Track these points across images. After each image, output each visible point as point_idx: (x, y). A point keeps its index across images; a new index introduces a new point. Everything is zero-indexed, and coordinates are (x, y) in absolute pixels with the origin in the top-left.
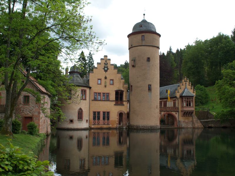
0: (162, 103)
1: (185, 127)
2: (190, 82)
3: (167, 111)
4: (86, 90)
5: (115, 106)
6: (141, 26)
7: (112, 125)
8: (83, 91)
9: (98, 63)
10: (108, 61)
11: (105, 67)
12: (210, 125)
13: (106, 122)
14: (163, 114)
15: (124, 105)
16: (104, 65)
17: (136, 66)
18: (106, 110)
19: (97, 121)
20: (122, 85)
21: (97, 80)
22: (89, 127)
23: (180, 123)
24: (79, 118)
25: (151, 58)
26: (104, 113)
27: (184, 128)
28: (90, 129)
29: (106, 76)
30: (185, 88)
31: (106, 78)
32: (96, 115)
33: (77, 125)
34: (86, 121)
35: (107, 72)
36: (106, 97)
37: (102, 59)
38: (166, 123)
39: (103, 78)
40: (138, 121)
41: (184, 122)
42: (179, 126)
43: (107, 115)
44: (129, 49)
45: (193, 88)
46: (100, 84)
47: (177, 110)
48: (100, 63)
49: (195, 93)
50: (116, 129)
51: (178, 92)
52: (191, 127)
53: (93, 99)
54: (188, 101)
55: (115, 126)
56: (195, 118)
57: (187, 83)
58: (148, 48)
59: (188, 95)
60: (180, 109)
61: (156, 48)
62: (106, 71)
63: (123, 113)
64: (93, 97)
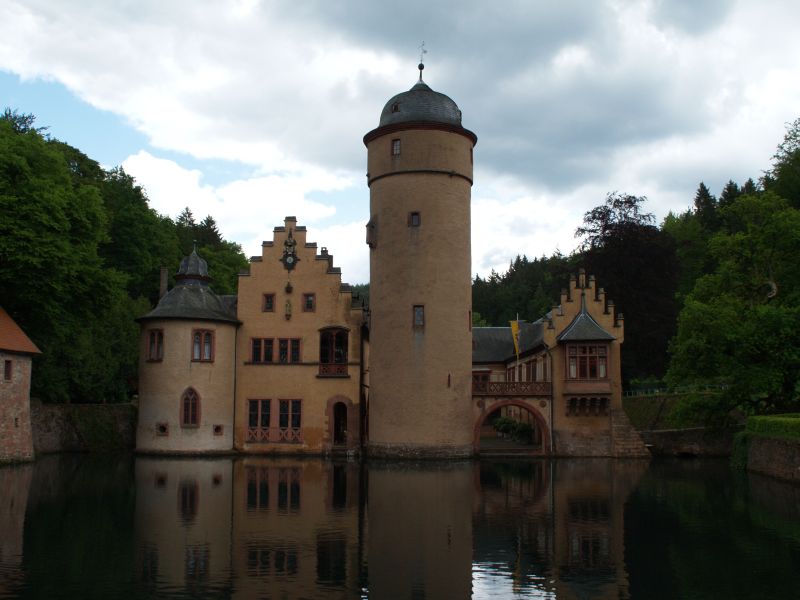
1: (579, 453)
2: (602, 290)
3: (505, 396)
4: (213, 331)
5: (316, 380)
6: (396, 109)
7: (310, 445)
9: (264, 243)
10: (295, 235)
11: (286, 256)
12: (686, 448)
13: (290, 435)
14: (491, 407)
15: (349, 377)
16: (284, 248)
17: (379, 244)
18: (289, 394)
19: (259, 429)
20: (341, 310)
21: (261, 298)
22: (234, 448)
23: (557, 440)
24: (185, 421)
25: (422, 215)
26: (284, 404)
27: (573, 457)
28: (235, 455)
29: (289, 284)
30: (580, 313)
31: (289, 290)
33: (180, 440)
34: (211, 430)
35: (292, 272)
36: (290, 351)
37: (277, 230)
39: (280, 292)
41: (574, 435)
42: (555, 450)
43: (292, 411)
45: (612, 310)
46: (272, 311)
47: (546, 393)
48: (271, 243)
49: (622, 328)
50: (321, 456)
51: (551, 327)
52: (606, 454)
53: (247, 360)
54: (585, 358)
55: (319, 447)
56: (620, 422)
57: (587, 292)
58: (412, 179)
59: (582, 337)
60: (558, 390)
62: (290, 267)
63: (346, 403)
64: (247, 354)
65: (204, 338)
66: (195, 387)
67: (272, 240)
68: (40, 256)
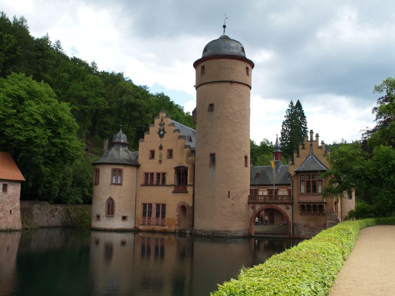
1: (307, 236)
4: (122, 169)
5: (173, 194)
6: (206, 50)
7: (169, 227)
11: (160, 131)
13: (160, 222)
14: (258, 209)
15: (188, 192)
16: (159, 127)
18: (160, 201)
19: (147, 218)
20: (185, 157)
21: (148, 152)
22: (135, 228)
23: (295, 228)
24: (108, 213)
25: (215, 105)
26: (158, 205)
28: (135, 231)
29: (161, 145)
30: (309, 155)
31: (161, 148)
32: (147, 208)
33: (105, 223)
35: (163, 139)
36: (160, 179)
39: (157, 149)
41: (305, 226)
42: (293, 234)
43: (162, 209)
46: (153, 159)
47: (289, 202)
50: (174, 233)
51: (293, 164)
53: (142, 184)
54: (310, 181)
55: (173, 228)
57: (314, 143)
58: (210, 87)
62: (161, 136)
63: (187, 207)
64: (142, 180)
66: (112, 197)
68: (25, 136)
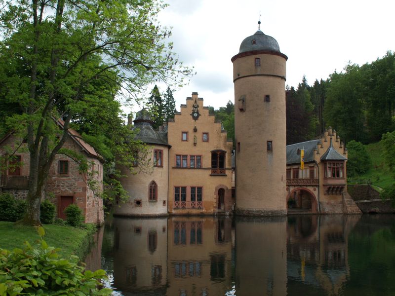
0: (290, 172)
1: (330, 212)
2: (338, 137)
3: (298, 186)
4: (162, 151)
5: (210, 177)
6: (254, 43)
7: (207, 210)
8: (158, 152)
9: (182, 105)
10: (198, 102)
11: (194, 112)
12: (373, 209)
13: (196, 205)
14: (292, 191)
15: (226, 175)
16: (192, 108)
17: (247, 110)
18: (196, 184)
19: (180, 202)
20: (222, 141)
21: (180, 134)
22: (168, 212)
23: (321, 206)
24: (150, 198)
25: (271, 97)
26: (193, 188)
27: (327, 214)
28: (169, 216)
29: (195, 127)
30: (330, 147)
31: (195, 130)
32: (180, 193)
33: (148, 209)
34: (162, 202)
35: (197, 121)
36: (196, 162)
37: (188, 99)
38: (298, 206)
39: (191, 131)
40: (250, 203)
41: (328, 204)
42: (320, 211)
43: (197, 193)
44: (234, 81)
45: (343, 146)
46: (186, 141)
47: (316, 184)
48: (185, 105)
49: (347, 154)
50: (213, 215)
51: (318, 153)
52: (341, 212)
53: (174, 166)
54: (334, 168)
55: (211, 211)
56: (347, 198)
57: (333, 137)
58: (266, 79)
59: (334, 159)
60: (321, 183)
61: (279, 80)
62: (195, 119)
63: (225, 189)
64: (174, 162)
65: (158, 154)
66: (155, 180)
67: (186, 104)
